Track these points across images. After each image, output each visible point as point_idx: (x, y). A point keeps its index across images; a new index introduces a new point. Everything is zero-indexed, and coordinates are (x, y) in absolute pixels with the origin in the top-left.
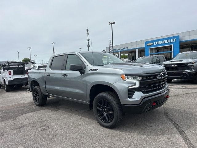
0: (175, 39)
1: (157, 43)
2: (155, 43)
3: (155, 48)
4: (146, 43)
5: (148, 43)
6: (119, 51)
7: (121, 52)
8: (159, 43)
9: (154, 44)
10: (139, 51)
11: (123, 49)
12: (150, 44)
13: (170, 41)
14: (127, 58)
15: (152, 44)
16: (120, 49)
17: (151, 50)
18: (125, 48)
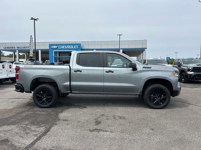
0: (77, 46)
1: (61, 47)
2: (60, 47)
3: (59, 52)
4: (50, 45)
5: (53, 46)
6: (17, 50)
7: (20, 51)
8: (63, 47)
9: (58, 47)
10: (42, 53)
11: (23, 48)
12: (55, 47)
13: (73, 47)
14: (25, 58)
15: (56, 47)
16: (18, 48)
17: (56, 52)
18: (25, 47)
